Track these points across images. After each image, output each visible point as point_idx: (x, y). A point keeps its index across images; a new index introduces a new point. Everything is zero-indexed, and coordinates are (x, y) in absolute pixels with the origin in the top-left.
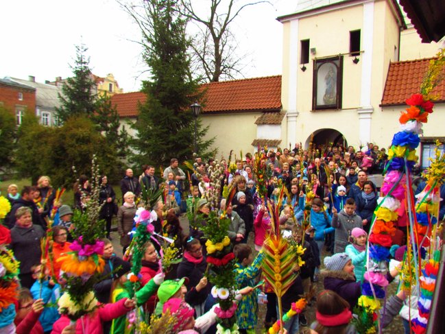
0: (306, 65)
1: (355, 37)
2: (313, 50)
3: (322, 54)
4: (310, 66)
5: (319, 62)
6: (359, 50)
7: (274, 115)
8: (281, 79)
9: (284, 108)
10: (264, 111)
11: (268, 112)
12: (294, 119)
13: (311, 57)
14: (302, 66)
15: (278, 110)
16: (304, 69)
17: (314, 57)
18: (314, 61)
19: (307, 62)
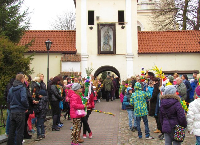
0: (92, 26)
1: (121, 15)
2: (98, 18)
3: (103, 20)
4: (95, 27)
5: (101, 26)
6: (124, 22)
7: (73, 56)
8: (75, 34)
9: (78, 52)
10: (65, 53)
11: (68, 54)
12: (86, 59)
13: (96, 22)
14: (90, 26)
15: (74, 53)
16: (91, 28)
17: (98, 22)
18: (98, 24)
19: (93, 24)
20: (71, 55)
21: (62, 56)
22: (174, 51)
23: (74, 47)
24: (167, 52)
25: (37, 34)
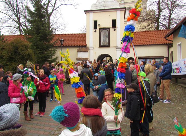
0: (96, 30)
1: (114, 22)
2: (99, 25)
3: (102, 26)
4: (98, 30)
5: (102, 29)
6: (115, 26)
7: (84, 48)
8: (86, 35)
9: (88, 46)
10: (80, 47)
11: (81, 47)
12: (92, 50)
13: (98, 27)
14: (95, 30)
15: (85, 46)
16: (95, 31)
17: (99, 27)
18: (99, 29)
19: (97, 29)
20: (83, 48)
21: (78, 49)
22: (147, 44)
23: (86, 43)
24: (143, 44)
25: (63, 36)
